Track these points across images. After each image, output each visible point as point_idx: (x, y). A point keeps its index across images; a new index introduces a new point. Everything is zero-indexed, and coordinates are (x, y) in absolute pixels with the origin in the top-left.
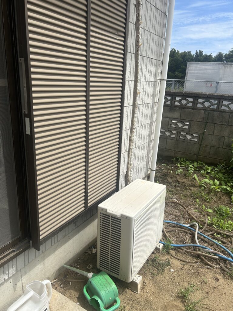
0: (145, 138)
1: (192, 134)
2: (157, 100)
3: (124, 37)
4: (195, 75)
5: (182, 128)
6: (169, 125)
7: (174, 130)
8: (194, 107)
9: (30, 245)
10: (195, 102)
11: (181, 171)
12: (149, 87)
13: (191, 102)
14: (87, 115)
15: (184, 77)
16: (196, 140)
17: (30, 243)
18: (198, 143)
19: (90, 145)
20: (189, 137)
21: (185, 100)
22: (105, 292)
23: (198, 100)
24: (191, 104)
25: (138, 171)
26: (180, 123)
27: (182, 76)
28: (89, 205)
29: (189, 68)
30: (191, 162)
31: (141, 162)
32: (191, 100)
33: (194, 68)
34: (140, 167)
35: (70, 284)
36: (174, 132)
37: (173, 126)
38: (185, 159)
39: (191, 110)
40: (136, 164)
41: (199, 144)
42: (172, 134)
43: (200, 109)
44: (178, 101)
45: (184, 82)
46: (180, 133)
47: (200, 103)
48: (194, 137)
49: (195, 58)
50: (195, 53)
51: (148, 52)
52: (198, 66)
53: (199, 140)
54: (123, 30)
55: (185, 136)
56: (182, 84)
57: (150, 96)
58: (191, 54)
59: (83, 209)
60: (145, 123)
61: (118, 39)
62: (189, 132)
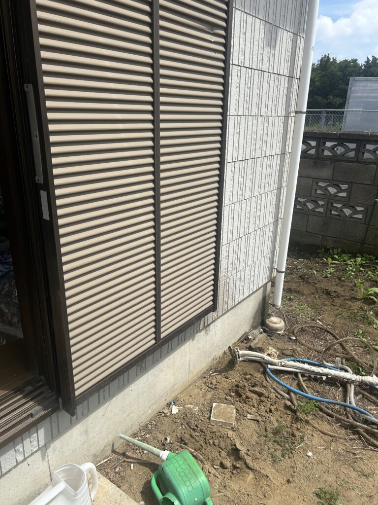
0: (267, 217)
1: (353, 207)
2: (289, 149)
3: (225, 37)
4: (363, 100)
5: (336, 196)
6: (313, 191)
7: (322, 200)
8: (357, 160)
9: (58, 406)
10: (360, 150)
11: (332, 271)
12: (273, 126)
13: (352, 150)
14: (156, 181)
15: (342, 105)
16: (360, 216)
17: (59, 402)
18: (363, 222)
19: (163, 234)
20: (347, 212)
21: (342, 146)
22: (186, 488)
23: (365, 145)
24: (352, 154)
25: (253, 274)
26: (332, 186)
27: (340, 104)
28: (162, 336)
29: (353, 89)
30: (350, 255)
31: (260, 258)
32: (352, 146)
33: (361, 88)
34: (257, 266)
35: (131, 468)
36: (321, 203)
37: (319, 192)
38: (340, 250)
39: (352, 164)
40: (250, 263)
41: (365, 224)
42: (318, 206)
43: (368, 162)
44: (328, 148)
45: (343, 112)
46: (332, 204)
47: (369, 151)
48: (357, 211)
49: (364, 70)
50: (365, 62)
51: (271, 63)
52: (369, 84)
53: (365, 216)
54: (223, 24)
55: (342, 210)
56: (340, 117)
57: (275, 141)
58: (357, 63)
59: (153, 342)
60: (266, 191)
61: (213, 40)
62: (347, 203)
